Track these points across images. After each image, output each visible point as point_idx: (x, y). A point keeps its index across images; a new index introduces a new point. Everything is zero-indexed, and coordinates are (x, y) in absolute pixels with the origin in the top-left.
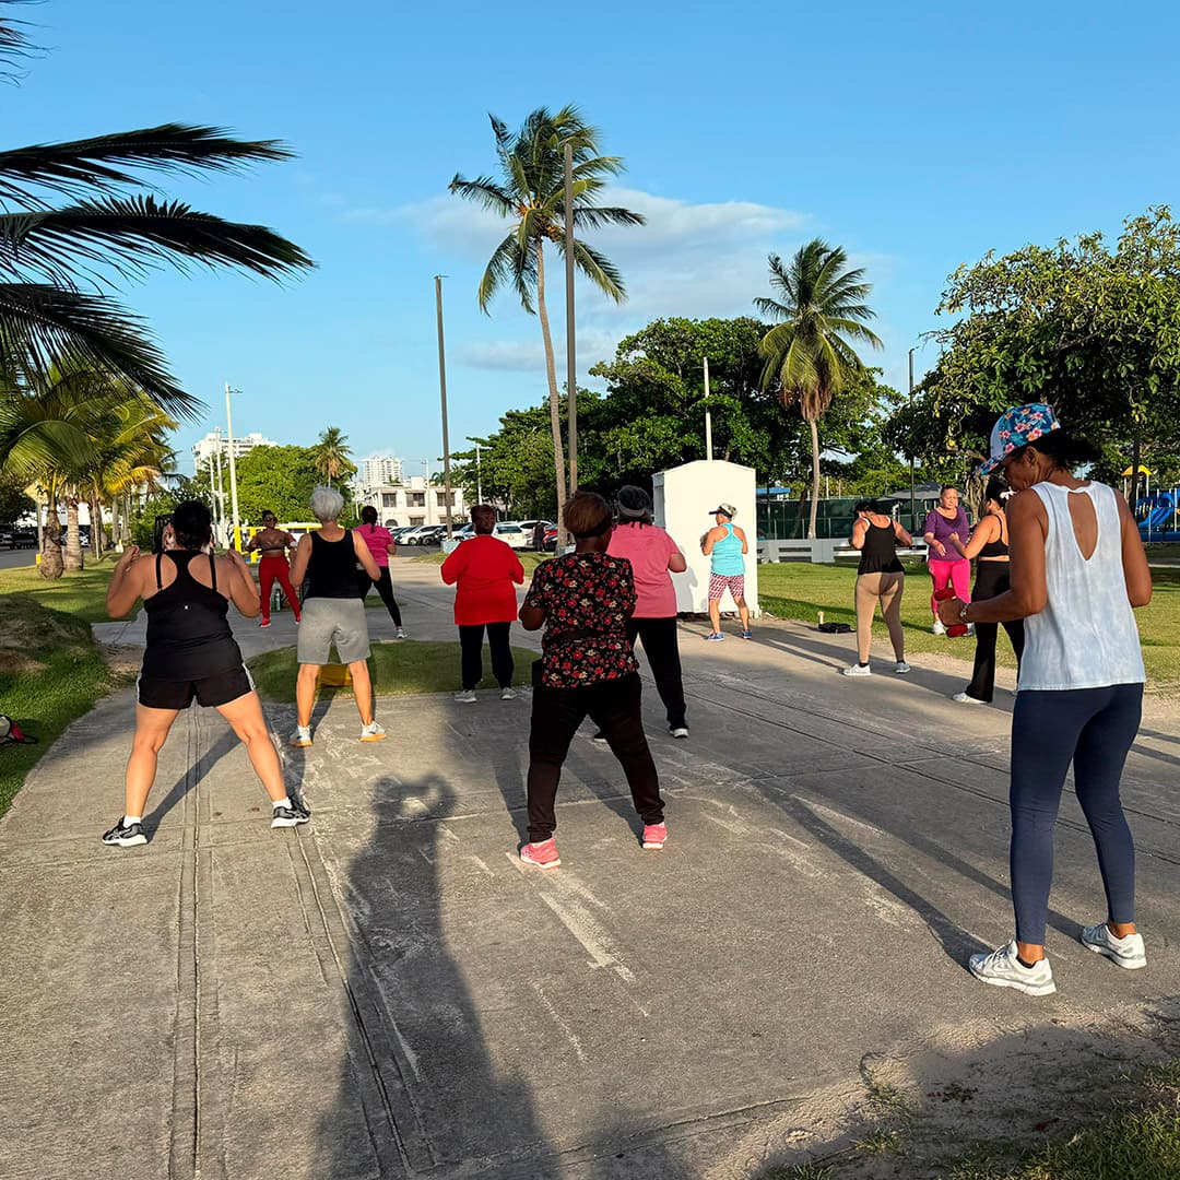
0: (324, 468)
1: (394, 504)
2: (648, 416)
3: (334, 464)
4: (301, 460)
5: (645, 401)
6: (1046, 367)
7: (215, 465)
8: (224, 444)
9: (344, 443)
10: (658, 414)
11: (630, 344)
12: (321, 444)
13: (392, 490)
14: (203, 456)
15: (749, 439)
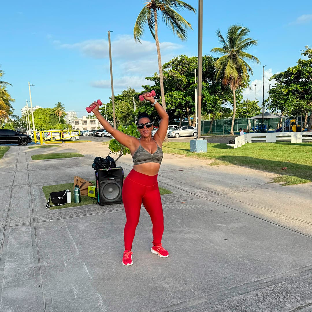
0: (58, 114)
1: (78, 124)
2: (173, 91)
3: (60, 112)
4: (51, 112)
5: (171, 86)
7: (27, 114)
8: (29, 109)
9: (63, 107)
10: (176, 90)
11: (166, 66)
12: (56, 107)
13: (77, 120)
14: (24, 112)
15: (210, 98)
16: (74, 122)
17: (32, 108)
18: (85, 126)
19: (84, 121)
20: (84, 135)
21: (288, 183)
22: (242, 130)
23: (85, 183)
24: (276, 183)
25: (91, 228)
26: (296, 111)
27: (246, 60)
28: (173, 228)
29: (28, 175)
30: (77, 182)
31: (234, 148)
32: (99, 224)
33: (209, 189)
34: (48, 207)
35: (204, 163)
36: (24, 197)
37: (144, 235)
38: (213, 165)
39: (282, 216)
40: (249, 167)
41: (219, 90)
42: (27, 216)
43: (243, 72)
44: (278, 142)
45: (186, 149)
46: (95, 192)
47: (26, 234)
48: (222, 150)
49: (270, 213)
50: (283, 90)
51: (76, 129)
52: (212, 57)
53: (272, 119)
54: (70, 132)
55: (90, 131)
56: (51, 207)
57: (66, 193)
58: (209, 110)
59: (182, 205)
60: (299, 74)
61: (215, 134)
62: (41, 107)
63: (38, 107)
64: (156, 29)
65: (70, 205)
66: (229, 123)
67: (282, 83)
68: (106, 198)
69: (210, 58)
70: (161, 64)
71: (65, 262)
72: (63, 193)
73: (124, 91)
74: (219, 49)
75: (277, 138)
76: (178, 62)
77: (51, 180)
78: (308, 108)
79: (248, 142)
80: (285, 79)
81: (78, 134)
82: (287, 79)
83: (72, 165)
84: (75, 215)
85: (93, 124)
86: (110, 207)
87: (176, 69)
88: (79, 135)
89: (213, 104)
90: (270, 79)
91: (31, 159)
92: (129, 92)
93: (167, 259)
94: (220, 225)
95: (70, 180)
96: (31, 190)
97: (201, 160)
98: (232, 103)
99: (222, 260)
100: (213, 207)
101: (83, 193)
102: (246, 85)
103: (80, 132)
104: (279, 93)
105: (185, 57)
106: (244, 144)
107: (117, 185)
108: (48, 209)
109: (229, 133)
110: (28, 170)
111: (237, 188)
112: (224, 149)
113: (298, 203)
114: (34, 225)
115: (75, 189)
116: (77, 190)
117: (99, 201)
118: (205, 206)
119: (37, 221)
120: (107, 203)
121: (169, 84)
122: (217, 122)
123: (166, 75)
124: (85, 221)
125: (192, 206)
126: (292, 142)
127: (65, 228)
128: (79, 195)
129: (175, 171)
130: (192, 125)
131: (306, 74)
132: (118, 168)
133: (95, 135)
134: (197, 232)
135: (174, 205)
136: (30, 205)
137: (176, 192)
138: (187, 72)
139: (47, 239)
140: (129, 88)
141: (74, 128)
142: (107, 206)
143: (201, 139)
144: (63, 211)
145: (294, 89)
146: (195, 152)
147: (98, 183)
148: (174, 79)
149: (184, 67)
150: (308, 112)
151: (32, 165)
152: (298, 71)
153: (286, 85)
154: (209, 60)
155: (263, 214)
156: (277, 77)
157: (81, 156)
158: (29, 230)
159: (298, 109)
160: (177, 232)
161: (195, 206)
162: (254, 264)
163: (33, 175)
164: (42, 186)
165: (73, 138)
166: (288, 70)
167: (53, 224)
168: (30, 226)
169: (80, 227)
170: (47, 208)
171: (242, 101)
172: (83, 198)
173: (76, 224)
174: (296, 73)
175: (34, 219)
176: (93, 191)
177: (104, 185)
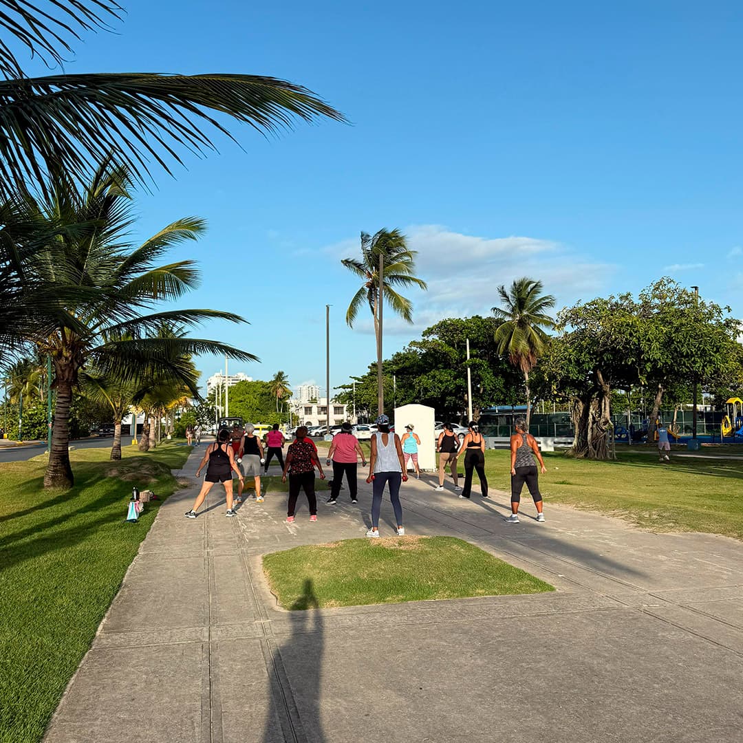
0: (274, 393)
1: (311, 413)
2: (438, 369)
3: (280, 390)
4: (263, 389)
5: (437, 361)
6: (595, 358)
7: (218, 391)
8: (223, 379)
9: (286, 380)
10: (443, 368)
11: (429, 332)
12: (274, 380)
14: (212, 385)
16: (304, 408)
17: (227, 377)
19: (322, 408)
62: (246, 379)
63: (240, 377)
85: (339, 414)
141: (302, 420)
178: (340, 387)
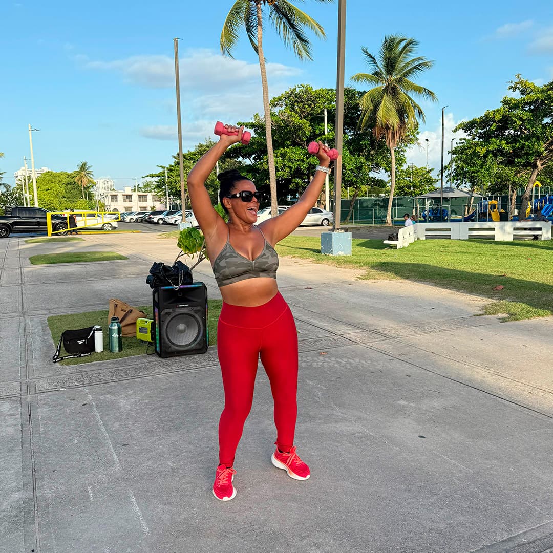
0: (80, 182)
1: (117, 201)
3: (85, 180)
4: (68, 179)
5: (283, 138)
7: (25, 182)
8: (29, 172)
9: (90, 170)
11: (276, 103)
12: (78, 170)
13: (115, 194)
14: (19, 178)
15: (351, 160)
16: (110, 197)
17: (33, 171)
18: (128, 204)
19: (127, 196)
20: (127, 220)
21: (513, 316)
22: (409, 217)
23: (131, 312)
24: (491, 316)
25: (143, 407)
26: (496, 185)
27: (413, 95)
28: (310, 408)
29: (22, 294)
30: (115, 310)
31: (396, 248)
32: (159, 398)
33: (367, 326)
34: (58, 360)
35: (350, 274)
36: (11, 339)
37: (253, 424)
38: (366, 279)
39: (519, 384)
40: (433, 284)
41: (366, 147)
42: (15, 380)
43: (407, 117)
44: (472, 239)
45: (312, 248)
46: (151, 331)
47: (10, 421)
48: (377, 251)
49: (494, 377)
50: (478, 149)
51: (111, 210)
52: (355, 90)
53: (456, 199)
54: (101, 214)
55: (138, 214)
56: (62, 359)
57: (94, 333)
58: (349, 181)
59: (321, 358)
60: (505, 122)
61: (358, 222)
62: (50, 170)
63: (45, 170)
64: (259, 36)
65: (101, 357)
66: (382, 204)
67: (475, 137)
68: (173, 343)
69: (350, 90)
70: (268, 98)
71: (89, 489)
72: (86, 334)
73: (198, 144)
74: (366, 77)
75: (470, 232)
76: (296, 97)
77: (65, 303)
78: (517, 180)
79: (418, 239)
80: (480, 131)
81: (116, 219)
82: (483, 131)
83: (105, 276)
84: (110, 378)
85: (143, 201)
86: (180, 362)
87: (293, 109)
88: (118, 220)
89: (355, 170)
90: (455, 130)
91: (30, 263)
92: (208, 147)
93: (307, 482)
94: (403, 402)
95: (100, 304)
96: (25, 324)
97: (342, 269)
98: (388, 169)
99: (425, 487)
100: (381, 363)
101: (126, 332)
102: (413, 140)
103: (120, 216)
104: (471, 154)
105: (309, 88)
106: (412, 241)
107: (193, 317)
108: (58, 364)
109: (384, 222)
110: (22, 283)
111: (419, 325)
112: (379, 250)
113: (542, 357)
114: (28, 400)
115: (112, 325)
116: (115, 327)
117: (158, 349)
118: (366, 362)
119: (34, 391)
120: (174, 353)
121: (280, 134)
122: (361, 202)
123: (275, 119)
124: (131, 392)
125: (341, 361)
126: (496, 239)
127: (91, 406)
128: (119, 336)
129: (299, 289)
130: (318, 207)
131: (516, 122)
132: (197, 286)
133: (147, 221)
134: (360, 418)
135: (306, 357)
136: (22, 354)
137: (307, 332)
138: (312, 114)
139: (54, 432)
140: (208, 139)
141: (108, 207)
142: (175, 358)
143: (340, 232)
144: (88, 369)
145: (496, 147)
146: (330, 255)
147: (157, 314)
148: (288, 126)
149: (306, 106)
150: (517, 188)
151: (31, 274)
152: (504, 116)
153: (482, 140)
154: (350, 94)
155: (481, 380)
156: (468, 127)
157: (121, 258)
158: (17, 409)
159: (501, 182)
160: (320, 419)
161: (346, 360)
162: (492, 495)
163: (31, 294)
164: (47, 316)
165: (106, 225)
166: (485, 115)
167: (67, 397)
168: (20, 401)
169: (122, 404)
170: (55, 362)
171: (405, 167)
172: (127, 343)
173: (113, 398)
174: (500, 121)
175: (28, 386)
176: (147, 329)
177: (169, 318)
178: (147, 176)
